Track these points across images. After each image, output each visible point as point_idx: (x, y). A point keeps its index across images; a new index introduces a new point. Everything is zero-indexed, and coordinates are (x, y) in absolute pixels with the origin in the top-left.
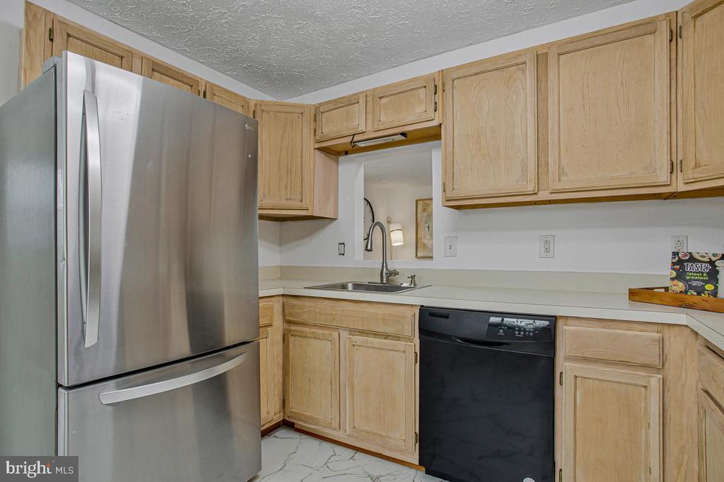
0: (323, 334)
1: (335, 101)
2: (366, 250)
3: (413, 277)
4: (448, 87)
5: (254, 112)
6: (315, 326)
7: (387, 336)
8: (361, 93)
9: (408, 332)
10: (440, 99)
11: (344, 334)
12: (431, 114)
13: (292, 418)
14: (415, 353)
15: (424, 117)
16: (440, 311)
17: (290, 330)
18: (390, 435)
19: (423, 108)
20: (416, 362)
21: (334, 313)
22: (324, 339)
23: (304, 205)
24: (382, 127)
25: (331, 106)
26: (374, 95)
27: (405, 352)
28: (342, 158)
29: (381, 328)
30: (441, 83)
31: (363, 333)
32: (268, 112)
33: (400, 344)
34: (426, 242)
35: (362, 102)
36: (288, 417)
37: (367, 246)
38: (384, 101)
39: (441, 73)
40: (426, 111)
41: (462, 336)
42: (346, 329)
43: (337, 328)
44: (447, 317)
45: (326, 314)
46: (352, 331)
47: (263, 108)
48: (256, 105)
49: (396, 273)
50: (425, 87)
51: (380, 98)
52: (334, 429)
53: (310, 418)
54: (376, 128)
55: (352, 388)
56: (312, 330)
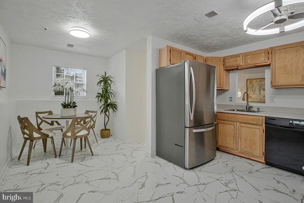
0: (231, 123)
1: (231, 56)
2: (243, 100)
3: (258, 109)
4: (273, 52)
5: (205, 60)
6: (228, 121)
7: (253, 124)
8: (240, 54)
9: (261, 123)
10: (270, 56)
11: (238, 124)
12: (267, 60)
13: (219, 147)
14: (263, 129)
15: (264, 61)
16: (272, 118)
17: (220, 122)
18: (254, 152)
19: (263, 59)
20: (263, 132)
21: (235, 117)
22: (231, 124)
23: (221, 86)
24: (248, 64)
25: (230, 57)
26: (245, 55)
27: (260, 129)
28: (230, 72)
29: (251, 122)
30: (270, 51)
31: (244, 123)
32: (210, 60)
33: (258, 127)
34: (251, 96)
35: (241, 57)
36: (218, 146)
37: (243, 99)
38: (249, 56)
39: (270, 48)
40: (265, 60)
41: (280, 125)
42: (238, 122)
43: (236, 122)
44: (275, 120)
45: (232, 118)
46: (241, 123)
47: (208, 59)
48: (206, 58)
49: (252, 107)
50: (264, 52)
51: (248, 55)
52: (234, 150)
53: (226, 146)
54: (246, 64)
55: (241, 138)
56: (227, 122)
